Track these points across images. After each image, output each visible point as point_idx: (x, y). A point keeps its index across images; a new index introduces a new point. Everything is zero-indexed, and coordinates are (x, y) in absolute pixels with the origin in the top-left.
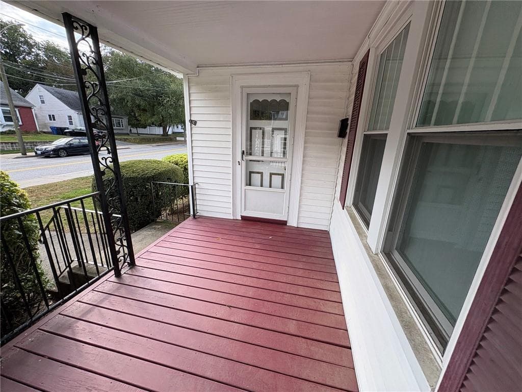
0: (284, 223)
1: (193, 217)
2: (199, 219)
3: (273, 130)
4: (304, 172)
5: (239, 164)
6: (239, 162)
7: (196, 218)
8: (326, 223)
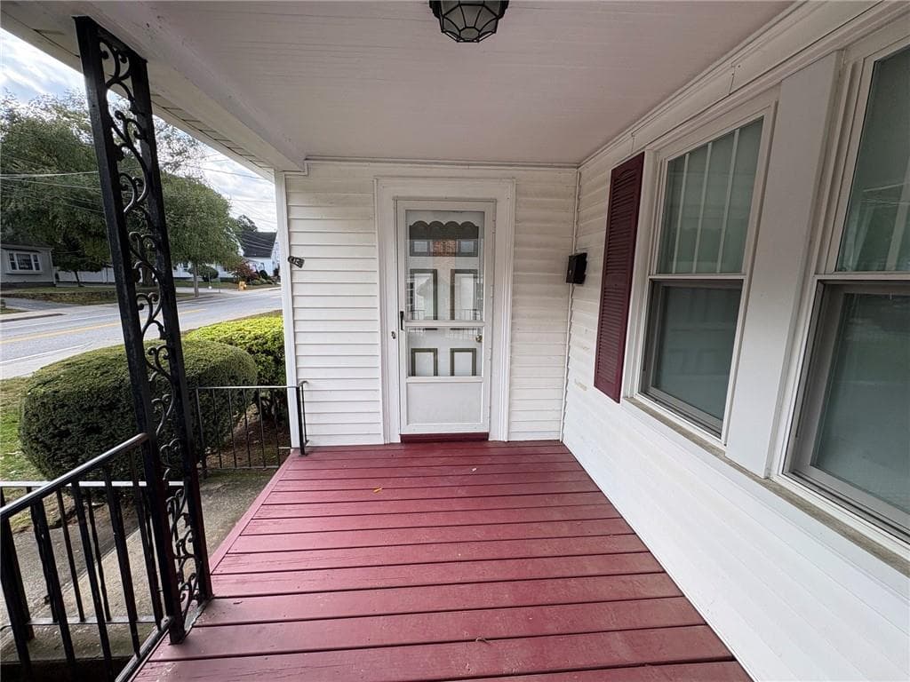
0: (483, 438)
1: (299, 453)
2: (315, 455)
3: (455, 272)
4: (514, 344)
5: (394, 338)
6: (393, 333)
7: (307, 455)
8: (555, 427)
